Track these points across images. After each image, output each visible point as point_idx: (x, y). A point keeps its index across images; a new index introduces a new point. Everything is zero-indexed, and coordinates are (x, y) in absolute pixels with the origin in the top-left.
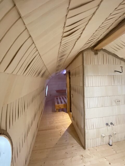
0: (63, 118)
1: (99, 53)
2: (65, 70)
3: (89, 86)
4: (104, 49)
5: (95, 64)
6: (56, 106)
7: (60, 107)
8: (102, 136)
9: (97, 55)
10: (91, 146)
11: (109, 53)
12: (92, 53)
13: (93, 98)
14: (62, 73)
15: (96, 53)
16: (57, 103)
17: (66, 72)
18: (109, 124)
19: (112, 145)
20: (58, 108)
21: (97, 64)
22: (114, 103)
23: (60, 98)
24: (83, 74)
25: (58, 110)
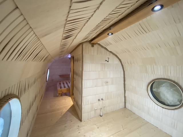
0: (65, 101)
1: (95, 46)
2: (70, 55)
3: (87, 70)
4: (98, 43)
5: (92, 54)
6: (58, 91)
7: (63, 91)
8: (95, 109)
9: (93, 48)
10: (87, 119)
11: (102, 47)
12: (90, 45)
13: (89, 80)
14: (67, 57)
15: (93, 46)
16: (59, 88)
17: (71, 57)
18: (101, 100)
19: (102, 116)
20: (61, 93)
21: (93, 54)
22: (104, 83)
23: (63, 84)
24: (83, 61)
25: (60, 94)
